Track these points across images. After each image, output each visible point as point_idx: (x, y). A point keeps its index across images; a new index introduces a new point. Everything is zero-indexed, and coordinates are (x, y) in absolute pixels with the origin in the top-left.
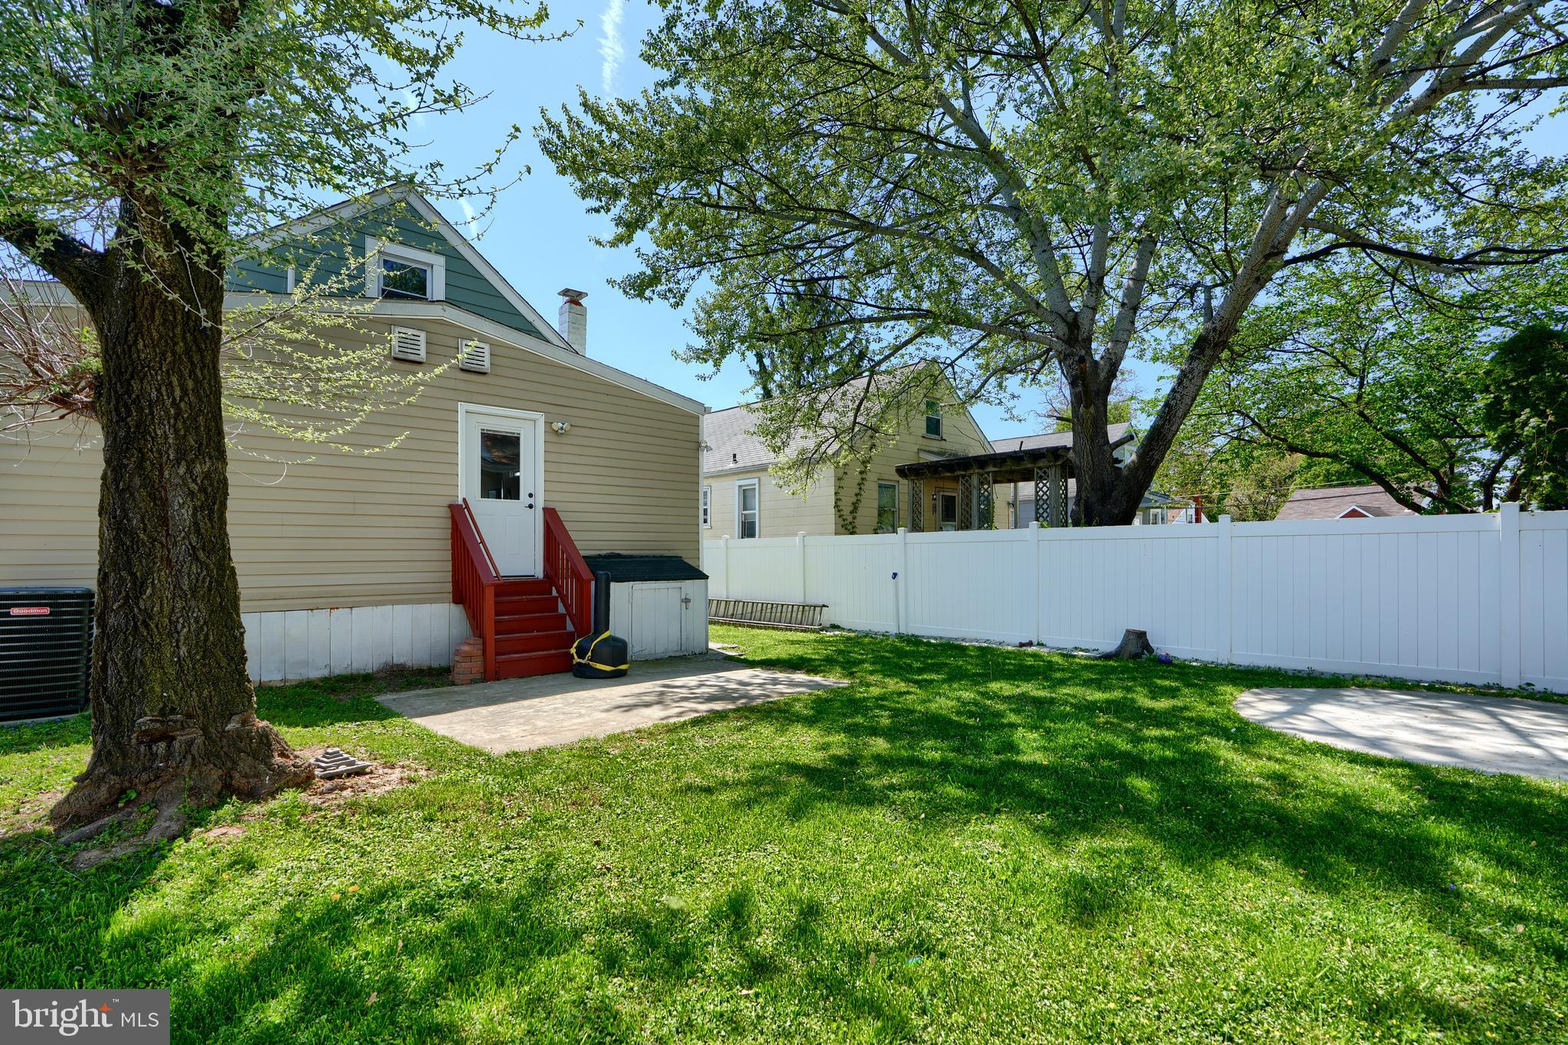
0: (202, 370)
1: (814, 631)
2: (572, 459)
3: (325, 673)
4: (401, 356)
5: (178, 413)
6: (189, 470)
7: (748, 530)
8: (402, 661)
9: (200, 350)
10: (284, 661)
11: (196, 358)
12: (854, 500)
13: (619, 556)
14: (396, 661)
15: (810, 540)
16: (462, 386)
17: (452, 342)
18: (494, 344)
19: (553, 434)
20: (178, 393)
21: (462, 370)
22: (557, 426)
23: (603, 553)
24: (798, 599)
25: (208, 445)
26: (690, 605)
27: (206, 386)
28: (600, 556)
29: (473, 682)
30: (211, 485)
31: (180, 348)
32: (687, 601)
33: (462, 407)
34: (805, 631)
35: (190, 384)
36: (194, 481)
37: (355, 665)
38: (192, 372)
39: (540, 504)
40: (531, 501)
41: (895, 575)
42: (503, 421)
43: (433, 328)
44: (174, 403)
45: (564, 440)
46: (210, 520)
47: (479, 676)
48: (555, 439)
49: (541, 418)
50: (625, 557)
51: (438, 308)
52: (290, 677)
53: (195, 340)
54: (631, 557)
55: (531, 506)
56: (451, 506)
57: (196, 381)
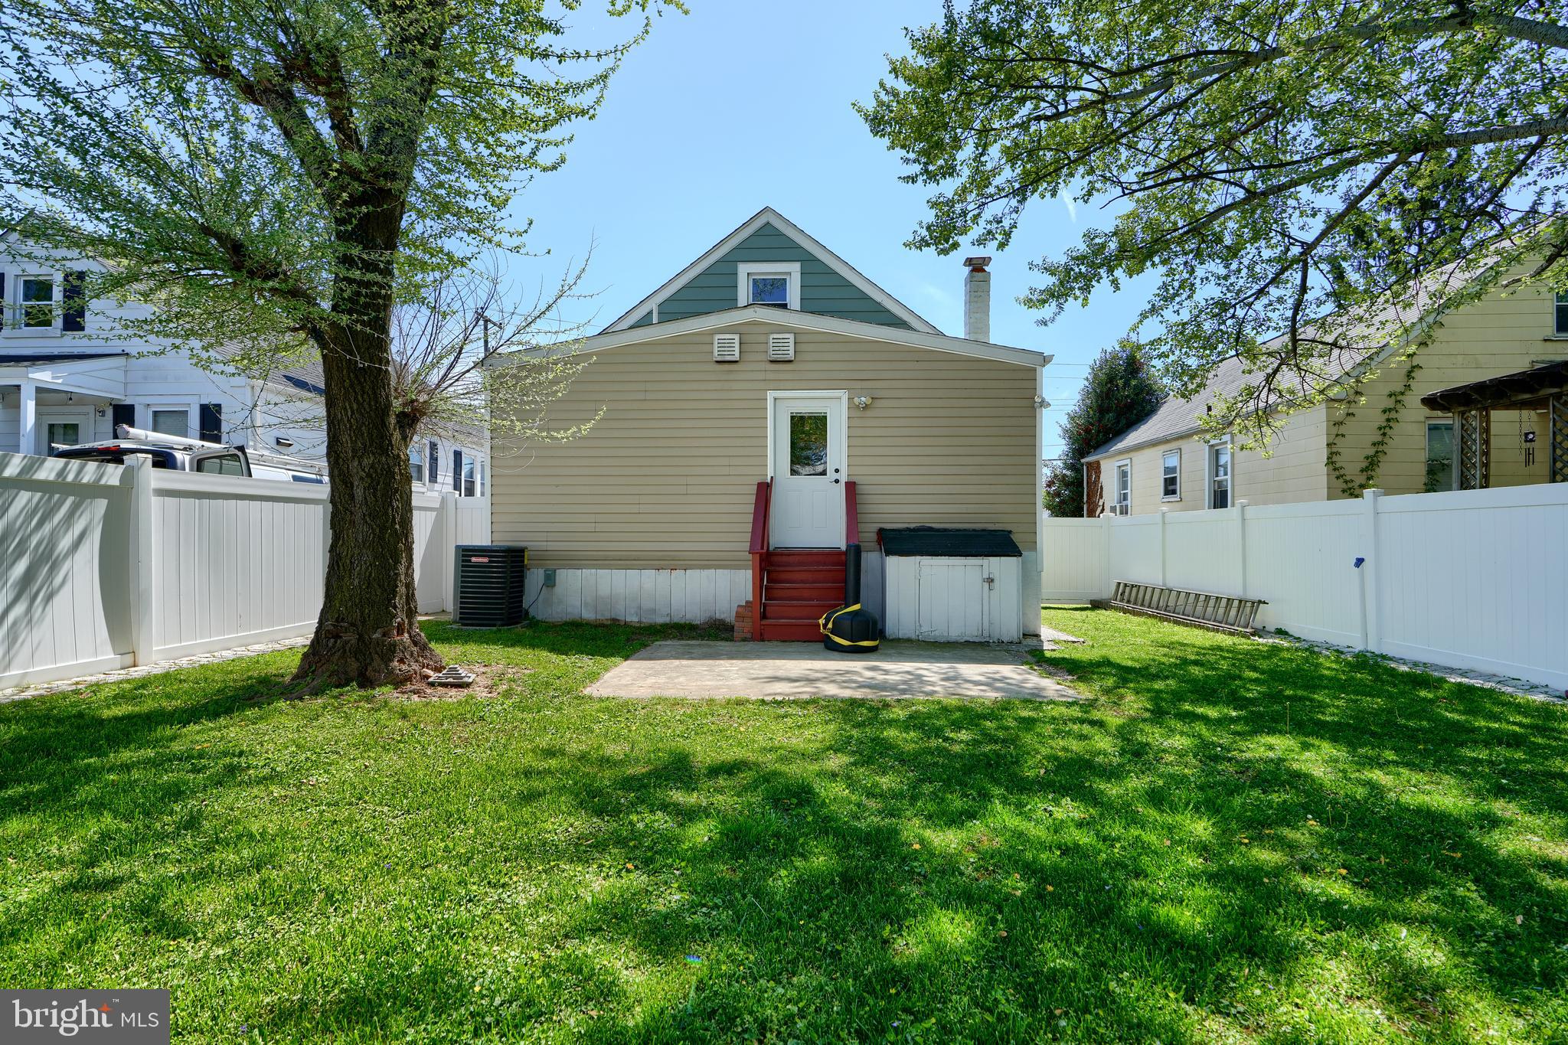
0: (362, 396)
1: (1244, 636)
2: (878, 432)
3: (667, 620)
4: (720, 359)
5: (351, 427)
6: (360, 464)
7: (1220, 499)
8: (722, 617)
9: (360, 383)
10: (640, 608)
11: (358, 388)
12: (1371, 451)
13: (931, 529)
14: (718, 616)
15: (1250, 512)
16: (771, 376)
17: (762, 338)
18: (796, 333)
19: (858, 411)
20: (349, 413)
21: (772, 362)
22: (857, 401)
23: (912, 526)
24: (1234, 589)
25: (371, 446)
26: (996, 584)
27: (367, 406)
28: (908, 529)
29: (744, 640)
30: (376, 472)
31: (347, 383)
32: (990, 581)
33: (770, 395)
34: (1232, 634)
35: (355, 406)
36: (363, 470)
37: (688, 616)
38: (356, 398)
39: (844, 478)
40: (836, 476)
41: (1359, 562)
42: (808, 402)
43: (743, 330)
44: (349, 421)
45: (869, 413)
46: (375, 496)
47: (749, 636)
48: (858, 414)
49: (844, 395)
50: (938, 530)
51: (750, 312)
52: (644, 620)
53: (356, 377)
54: (945, 530)
55: (837, 481)
56: (759, 485)
57: (358, 403)
